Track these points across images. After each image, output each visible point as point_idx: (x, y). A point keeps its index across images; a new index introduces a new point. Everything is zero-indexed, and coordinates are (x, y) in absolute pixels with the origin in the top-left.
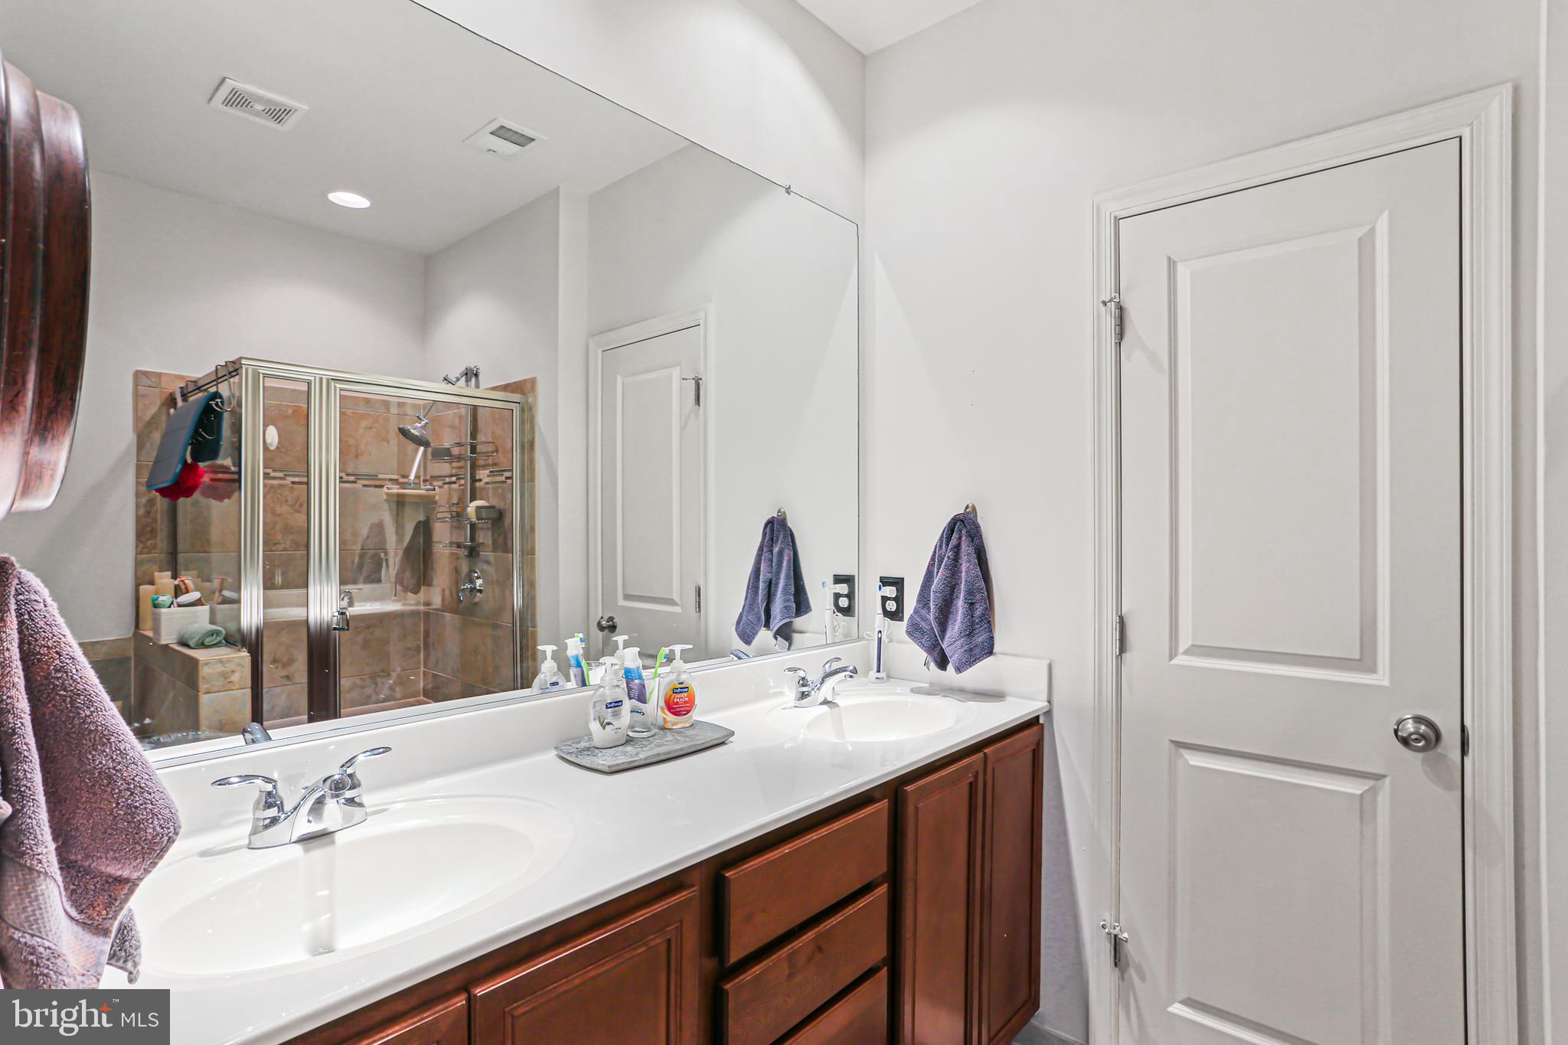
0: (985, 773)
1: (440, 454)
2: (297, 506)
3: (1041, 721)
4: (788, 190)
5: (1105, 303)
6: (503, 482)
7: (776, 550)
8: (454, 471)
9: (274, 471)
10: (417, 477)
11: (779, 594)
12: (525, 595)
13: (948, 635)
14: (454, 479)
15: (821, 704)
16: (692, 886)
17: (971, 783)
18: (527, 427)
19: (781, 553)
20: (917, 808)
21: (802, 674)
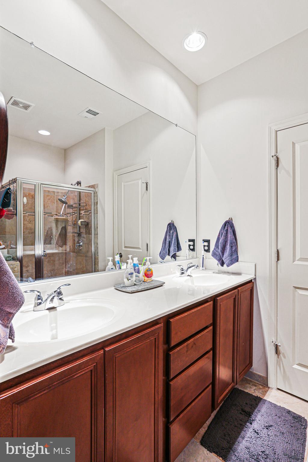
0: (238, 296)
1: (70, 207)
2: (29, 222)
3: (253, 281)
4: (176, 125)
5: (273, 156)
6: (88, 214)
7: (171, 232)
8: (74, 211)
10: (63, 213)
11: (172, 245)
12: (95, 246)
13: (224, 256)
14: (74, 214)
15: (188, 276)
16: (161, 323)
17: (234, 298)
18: (96, 198)
19: (173, 233)
20: (220, 304)
21: (182, 267)
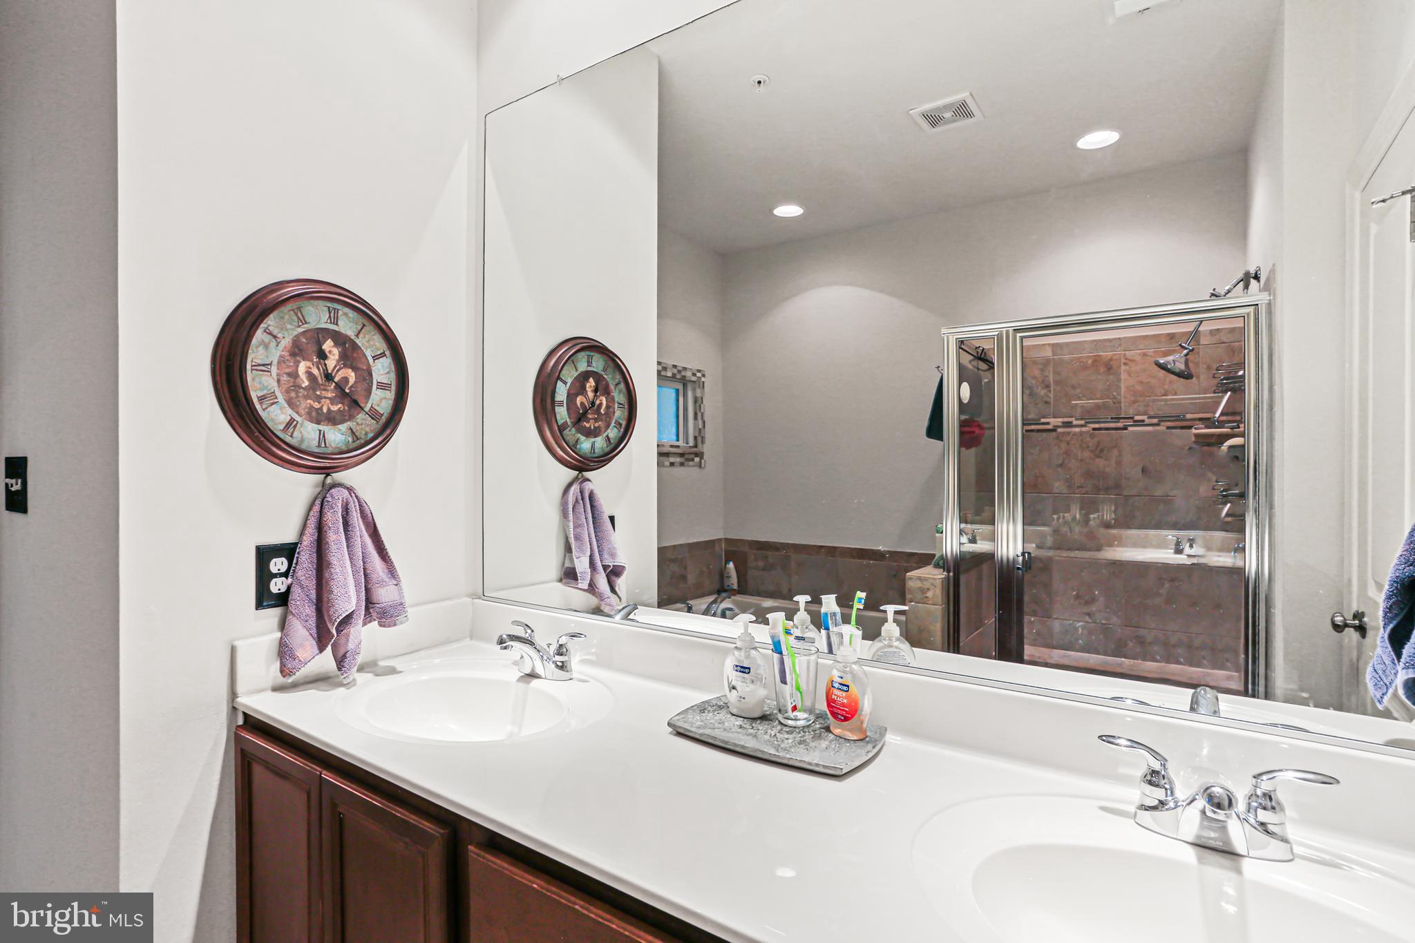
2: (1097, 452)
9: (1076, 419)
